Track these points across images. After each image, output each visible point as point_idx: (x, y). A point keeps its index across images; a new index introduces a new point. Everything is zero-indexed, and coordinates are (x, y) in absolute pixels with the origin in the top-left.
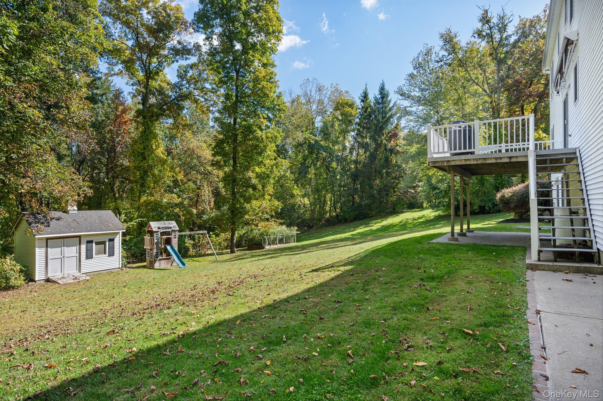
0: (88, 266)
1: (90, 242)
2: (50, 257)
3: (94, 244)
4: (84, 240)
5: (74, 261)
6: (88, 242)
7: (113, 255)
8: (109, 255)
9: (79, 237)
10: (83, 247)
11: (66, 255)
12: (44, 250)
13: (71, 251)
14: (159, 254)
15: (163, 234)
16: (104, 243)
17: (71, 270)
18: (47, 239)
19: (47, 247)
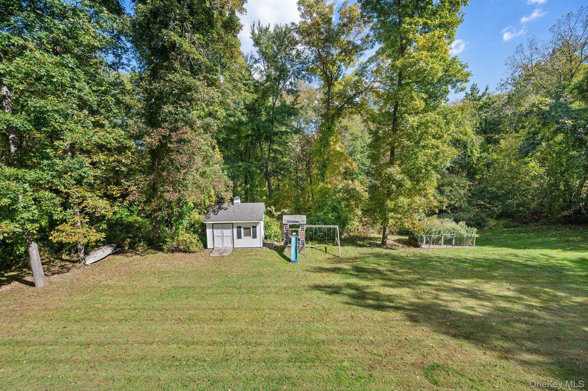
0: (240, 243)
1: (239, 228)
2: (215, 235)
3: (242, 230)
4: (235, 226)
5: (230, 239)
6: (238, 227)
7: (256, 238)
8: (253, 238)
9: (232, 223)
10: (235, 230)
11: (225, 235)
12: (211, 230)
13: (227, 232)
14: (288, 242)
15: (291, 227)
16: (249, 228)
17: (228, 245)
18: (213, 224)
19: (213, 228)
